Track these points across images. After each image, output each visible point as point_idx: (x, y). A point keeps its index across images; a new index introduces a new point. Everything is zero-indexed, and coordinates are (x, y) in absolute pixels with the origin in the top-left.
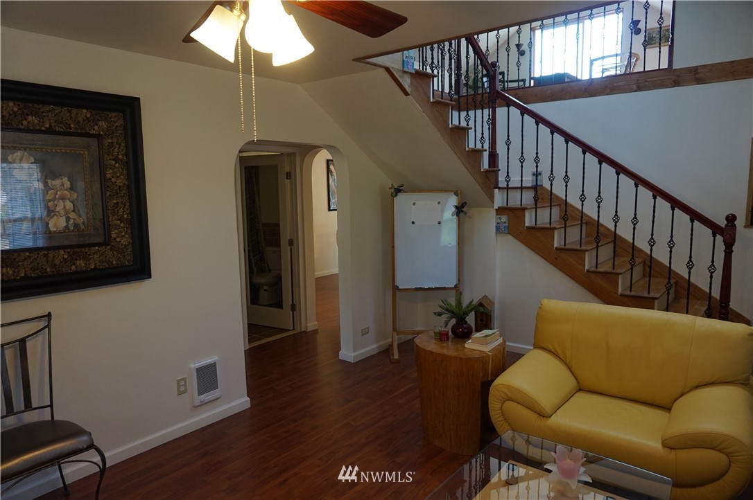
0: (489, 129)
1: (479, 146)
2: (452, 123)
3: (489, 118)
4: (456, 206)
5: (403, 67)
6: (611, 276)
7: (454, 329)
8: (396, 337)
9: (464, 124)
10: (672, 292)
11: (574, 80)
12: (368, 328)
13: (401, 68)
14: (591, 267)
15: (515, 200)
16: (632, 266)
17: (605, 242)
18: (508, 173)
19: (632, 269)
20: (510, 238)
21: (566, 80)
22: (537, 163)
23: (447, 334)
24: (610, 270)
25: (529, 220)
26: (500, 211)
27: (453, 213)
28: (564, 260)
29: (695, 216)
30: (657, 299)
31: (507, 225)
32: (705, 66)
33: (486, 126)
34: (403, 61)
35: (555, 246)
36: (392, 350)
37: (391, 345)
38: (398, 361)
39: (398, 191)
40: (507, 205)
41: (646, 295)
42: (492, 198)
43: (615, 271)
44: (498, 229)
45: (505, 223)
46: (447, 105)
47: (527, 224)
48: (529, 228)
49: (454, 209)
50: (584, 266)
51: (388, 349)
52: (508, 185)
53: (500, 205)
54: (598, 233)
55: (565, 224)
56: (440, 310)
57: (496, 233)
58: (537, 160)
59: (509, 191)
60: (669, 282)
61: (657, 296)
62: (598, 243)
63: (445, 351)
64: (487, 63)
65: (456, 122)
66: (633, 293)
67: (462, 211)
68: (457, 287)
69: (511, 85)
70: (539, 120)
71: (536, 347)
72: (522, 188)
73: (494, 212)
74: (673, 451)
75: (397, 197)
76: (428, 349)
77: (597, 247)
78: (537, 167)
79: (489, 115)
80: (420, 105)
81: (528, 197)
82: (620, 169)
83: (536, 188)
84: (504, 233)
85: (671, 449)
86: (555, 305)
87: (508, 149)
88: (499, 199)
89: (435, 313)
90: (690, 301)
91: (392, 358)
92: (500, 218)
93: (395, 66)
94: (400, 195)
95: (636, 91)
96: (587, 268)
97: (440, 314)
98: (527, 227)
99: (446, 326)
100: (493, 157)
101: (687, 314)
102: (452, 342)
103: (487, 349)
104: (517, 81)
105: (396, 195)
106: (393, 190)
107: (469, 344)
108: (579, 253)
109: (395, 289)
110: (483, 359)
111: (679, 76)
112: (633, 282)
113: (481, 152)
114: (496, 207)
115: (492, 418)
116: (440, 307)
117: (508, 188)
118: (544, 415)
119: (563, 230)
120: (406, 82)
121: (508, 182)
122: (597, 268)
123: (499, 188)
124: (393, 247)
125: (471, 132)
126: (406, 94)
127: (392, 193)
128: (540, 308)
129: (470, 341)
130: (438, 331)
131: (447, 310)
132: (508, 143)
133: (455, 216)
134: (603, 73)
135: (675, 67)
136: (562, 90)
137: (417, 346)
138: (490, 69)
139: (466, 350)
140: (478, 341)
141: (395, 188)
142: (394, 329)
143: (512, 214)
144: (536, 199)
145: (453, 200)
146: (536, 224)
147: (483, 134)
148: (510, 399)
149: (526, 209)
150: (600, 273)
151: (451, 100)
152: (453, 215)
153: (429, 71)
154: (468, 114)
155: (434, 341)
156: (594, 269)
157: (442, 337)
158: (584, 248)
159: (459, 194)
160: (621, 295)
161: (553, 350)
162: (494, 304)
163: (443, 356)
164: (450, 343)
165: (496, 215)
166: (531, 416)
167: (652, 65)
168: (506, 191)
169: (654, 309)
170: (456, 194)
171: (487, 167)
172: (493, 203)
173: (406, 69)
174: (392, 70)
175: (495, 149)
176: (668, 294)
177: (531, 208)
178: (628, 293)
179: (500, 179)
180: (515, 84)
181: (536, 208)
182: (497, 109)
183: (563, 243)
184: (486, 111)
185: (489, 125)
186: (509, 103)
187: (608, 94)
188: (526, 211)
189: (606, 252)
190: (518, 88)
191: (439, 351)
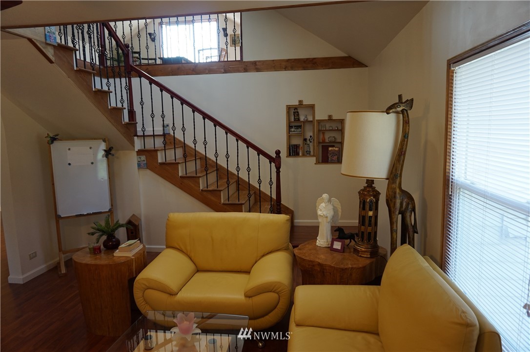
0: (127, 93)
1: (120, 105)
2: (95, 87)
3: (127, 85)
4: (105, 150)
5: (46, 39)
6: (216, 192)
7: (105, 244)
8: (63, 256)
9: (105, 88)
10: (252, 199)
11: (188, 62)
12: (35, 253)
13: (43, 40)
14: (204, 188)
15: (150, 144)
16: (228, 184)
17: (212, 171)
18: (143, 125)
19: (228, 187)
20: (148, 172)
21: (183, 62)
22: (163, 118)
23: (99, 248)
24: (216, 188)
25: (160, 158)
26: (140, 152)
27: (103, 155)
28: (186, 184)
29: (260, 152)
30: (244, 204)
31: (145, 162)
32: (260, 61)
33: (124, 92)
34: (45, 35)
35: (180, 175)
36: (60, 267)
37: (59, 263)
38: (65, 275)
39: (53, 139)
40: (145, 148)
41: (237, 202)
42: (133, 143)
43: (219, 189)
44: (139, 165)
45: (144, 161)
46: (90, 73)
47: (160, 161)
48: (161, 164)
49: (103, 153)
50: (200, 187)
51: (57, 266)
52: (144, 134)
53: (139, 148)
54: (206, 165)
55: (185, 160)
56: (92, 231)
57: (138, 169)
58: (163, 116)
59: (145, 138)
60: (249, 193)
61: (243, 202)
62: (207, 171)
63: (98, 262)
64: (121, 44)
65: (98, 87)
66: (230, 202)
67: (110, 154)
68: (111, 211)
69: (143, 62)
70: (163, 88)
71: (168, 247)
72: (154, 136)
73: (136, 154)
74: (251, 298)
75: (53, 144)
76: (84, 262)
77: (207, 174)
78: (163, 121)
79: (126, 83)
80: (64, 71)
81: (159, 142)
82: (216, 123)
83: (164, 135)
84: (144, 168)
85: (249, 297)
86: (177, 217)
87: (142, 108)
88: (138, 144)
89: (89, 234)
90: (261, 203)
91: (59, 273)
92: (140, 158)
93: (38, 38)
94: (56, 143)
95: (223, 73)
96: (201, 188)
97: (93, 234)
98: (160, 163)
99: (97, 242)
100: (132, 113)
101: (260, 213)
102: (104, 253)
103: (130, 254)
104: (147, 59)
105: (52, 142)
106: (49, 139)
107: (117, 253)
108: (195, 179)
109: (58, 218)
110: (128, 263)
111: (247, 66)
112: (230, 195)
113: (121, 110)
114: (136, 149)
115: (137, 304)
116: (93, 228)
117: (144, 136)
118: (172, 294)
119: (184, 164)
120: (50, 52)
121: (144, 131)
122: (207, 188)
123: (138, 136)
124: (53, 184)
125: (112, 95)
126: (51, 62)
127: (48, 141)
128: (168, 220)
129: (118, 251)
130: (92, 247)
131: (98, 230)
132: (142, 103)
133: (105, 158)
134: (207, 59)
135: (244, 60)
136: (178, 69)
137: (75, 261)
138: (124, 49)
139: (115, 258)
140: (124, 250)
141: (51, 137)
142: (60, 250)
143: (148, 155)
144: (165, 144)
145: (103, 146)
146: (166, 161)
147: (122, 96)
148: (149, 288)
149: (158, 150)
150: (210, 191)
151: (93, 70)
152: (103, 157)
153: (70, 45)
154: (108, 81)
155: (89, 255)
156: (206, 189)
157: (96, 251)
158: (198, 175)
159: (107, 142)
160: (223, 204)
161: (179, 248)
162: (140, 220)
163: (96, 266)
164: (102, 254)
165: (137, 155)
166: (163, 297)
167: (231, 58)
168: (143, 138)
169: (242, 212)
170: (104, 141)
171: (128, 121)
172: (134, 147)
173: (48, 42)
174: (35, 41)
175: (133, 108)
176: (249, 200)
177: (162, 150)
178: (227, 202)
179: (138, 129)
180: (146, 62)
181: (165, 150)
182: (132, 79)
183: (185, 173)
184: (123, 80)
185: (127, 90)
186: (140, 75)
187: (207, 74)
188: (158, 152)
189: (212, 177)
190: (148, 65)
191: (94, 262)
